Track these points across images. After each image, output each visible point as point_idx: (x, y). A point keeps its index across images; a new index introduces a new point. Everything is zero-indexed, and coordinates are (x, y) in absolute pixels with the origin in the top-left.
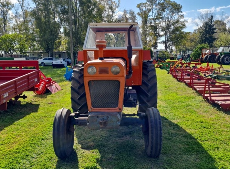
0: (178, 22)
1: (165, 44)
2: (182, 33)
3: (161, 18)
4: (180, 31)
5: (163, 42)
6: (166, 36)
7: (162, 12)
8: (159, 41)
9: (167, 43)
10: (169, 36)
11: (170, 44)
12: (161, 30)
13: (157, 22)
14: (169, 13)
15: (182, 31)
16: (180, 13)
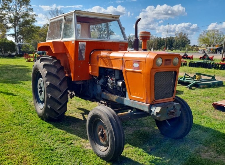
0: (27, 15)
1: (14, 37)
2: (33, 27)
3: (8, 8)
4: (30, 25)
5: (13, 35)
6: (15, 28)
7: (8, 2)
8: (7, 33)
9: (18, 35)
10: (19, 29)
11: (20, 38)
12: (8, 21)
13: (3, 12)
14: (17, 4)
15: (33, 24)
16: (29, 7)
